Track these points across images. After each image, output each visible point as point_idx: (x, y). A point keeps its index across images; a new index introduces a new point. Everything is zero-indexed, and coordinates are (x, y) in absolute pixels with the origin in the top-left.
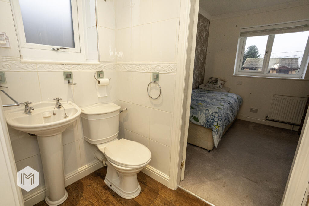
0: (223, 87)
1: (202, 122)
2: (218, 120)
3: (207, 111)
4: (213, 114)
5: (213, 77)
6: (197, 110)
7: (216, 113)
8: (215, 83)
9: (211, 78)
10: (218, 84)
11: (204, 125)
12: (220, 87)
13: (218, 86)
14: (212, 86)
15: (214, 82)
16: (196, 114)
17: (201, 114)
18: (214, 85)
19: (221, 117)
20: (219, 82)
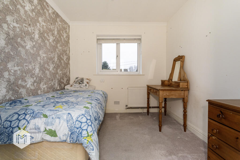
0: (89, 85)
1: (64, 136)
2: (87, 125)
3: (70, 115)
4: (79, 119)
5: (78, 77)
6: (53, 118)
7: (83, 116)
8: (81, 83)
9: (77, 78)
10: (84, 83)
11: (67, 139)
12: (86, 85)
13: (84, 85)
14: (79, 85)
15: (80, 81)
16: (52, 124)
17: (60, 123)
18: (80, 84)
19: (90, 120)
20: (85, 81)
